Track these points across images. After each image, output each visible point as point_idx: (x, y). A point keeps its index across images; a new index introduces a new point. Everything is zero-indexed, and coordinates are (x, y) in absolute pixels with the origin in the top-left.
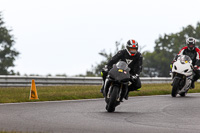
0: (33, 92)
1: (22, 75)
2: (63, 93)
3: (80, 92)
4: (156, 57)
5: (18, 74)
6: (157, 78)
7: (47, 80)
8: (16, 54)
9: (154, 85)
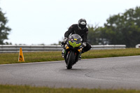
0: (21, 57)
1: (13, 45)
2: (42, 57)
3: (54, 56)
4: (107, 31)
5: (11, 44)
6: (108, 45)
7: (30, 48)
8: (9, 30)
9: (106, 50)
